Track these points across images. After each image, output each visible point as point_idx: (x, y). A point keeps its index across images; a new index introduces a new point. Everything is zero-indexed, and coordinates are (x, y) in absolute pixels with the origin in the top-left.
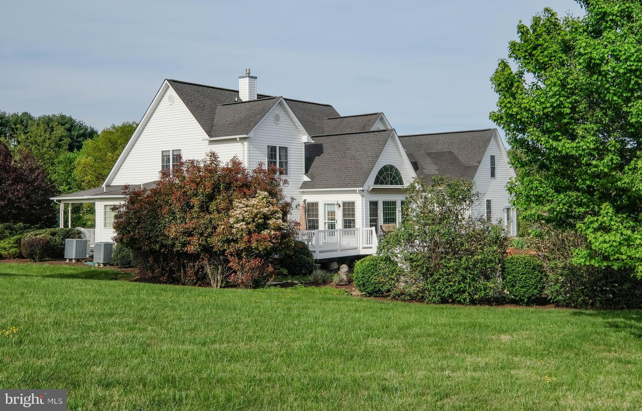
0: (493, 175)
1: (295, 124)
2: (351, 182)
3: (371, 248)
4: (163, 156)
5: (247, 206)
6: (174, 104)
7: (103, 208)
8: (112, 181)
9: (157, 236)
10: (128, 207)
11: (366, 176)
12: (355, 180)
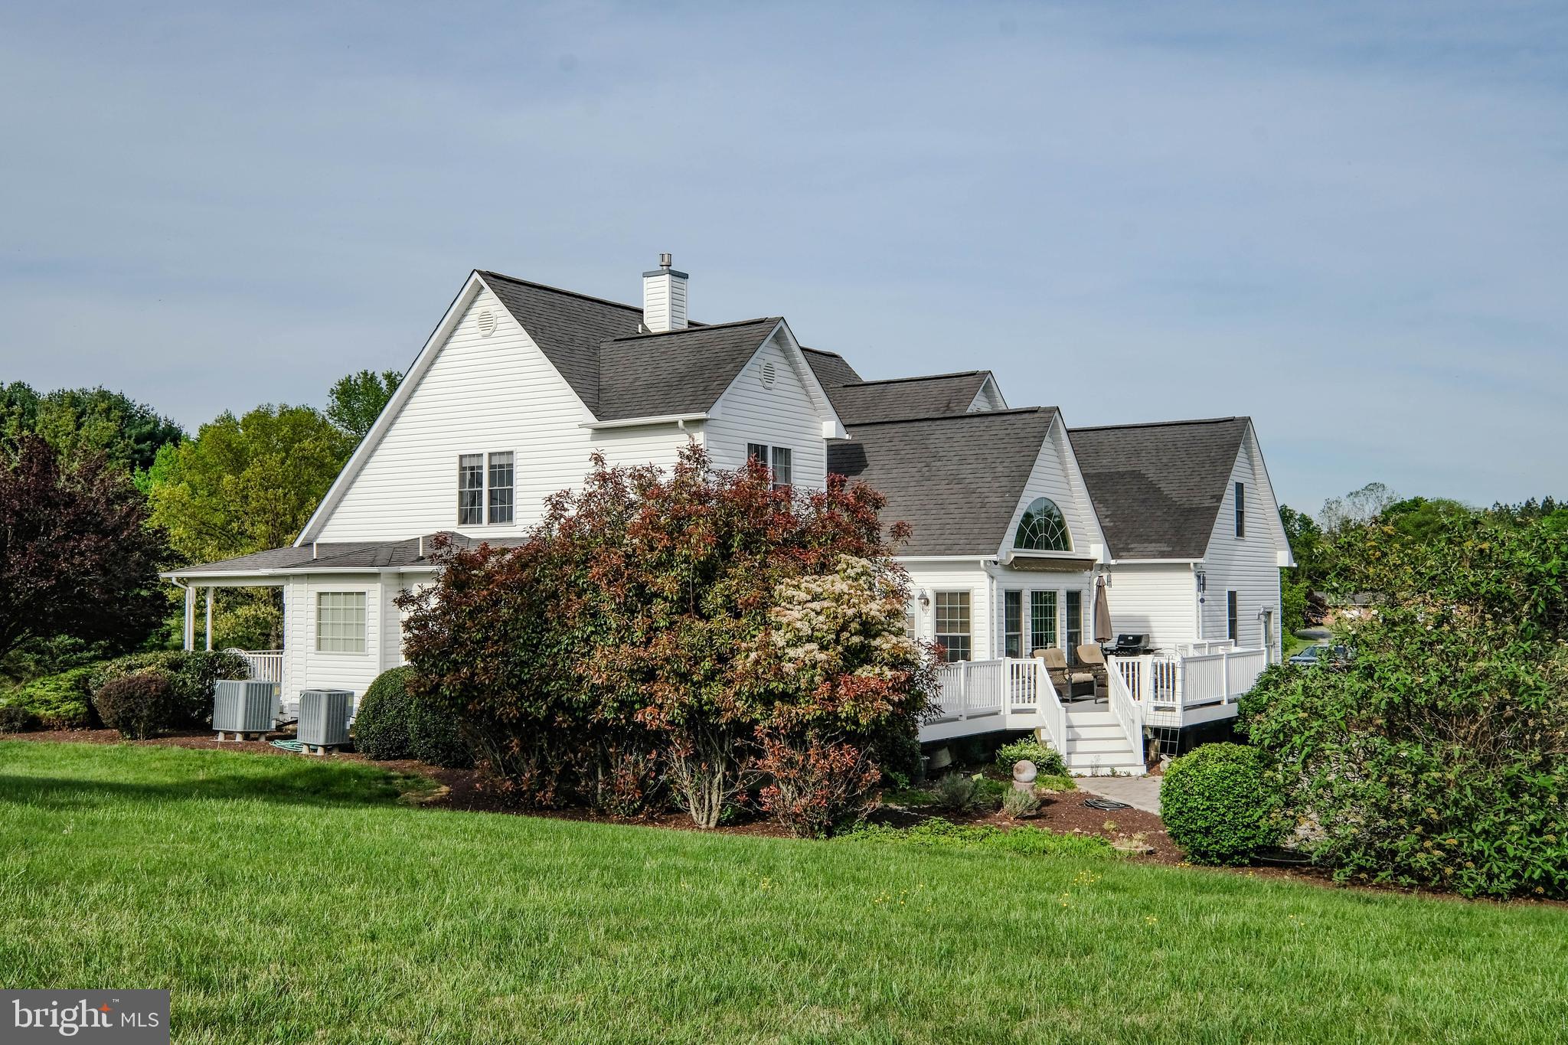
0: (1240, 531)
1: (807, 392)
2: (962, 542)
3: (1033, 711)
4: (462, 469)
5: (816, 598)
6: (494, 335)
7: (314, 600)
8: (320, 531)
9: (546, 680)
10: (445, 598)
11: (1002, 525)
12: (971, 537)
